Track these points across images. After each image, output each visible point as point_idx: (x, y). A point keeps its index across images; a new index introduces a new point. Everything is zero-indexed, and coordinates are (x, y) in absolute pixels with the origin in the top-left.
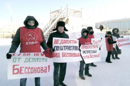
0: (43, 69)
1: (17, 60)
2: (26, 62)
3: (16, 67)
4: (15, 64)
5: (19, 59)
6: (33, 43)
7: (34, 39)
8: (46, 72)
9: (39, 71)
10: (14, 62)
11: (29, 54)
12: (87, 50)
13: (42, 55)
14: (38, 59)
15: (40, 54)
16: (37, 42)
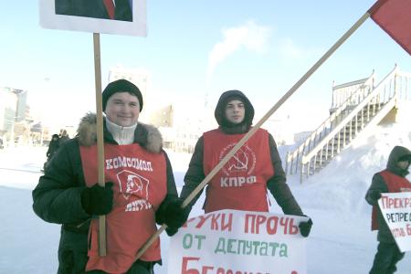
1: (196, 241)
4: (188, 253)
5: (201, 238)
6: (241, 181)
7: (245, 166)
10: (186, 247)
11: (229, 225)
12: (398, 210)
13: (272, 232)
14: (256, 244)
15: (263, 227)
16: (254, 179)
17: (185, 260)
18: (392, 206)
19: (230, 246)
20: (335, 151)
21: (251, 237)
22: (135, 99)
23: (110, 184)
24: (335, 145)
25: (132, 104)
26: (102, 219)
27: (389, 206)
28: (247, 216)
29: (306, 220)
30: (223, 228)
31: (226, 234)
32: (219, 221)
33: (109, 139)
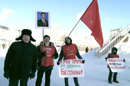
0: (78, 72)
1: (63, 66)
2: (68, 68)
3: (63, 70)
4: (62, 68)
5: (64, 65)
6: (71, 54)
7: (72, 52)
8: (80, 74)
9: (76, 73)
10: (61, 67)
11: (70, 62)
12: (113, 62)
13: (77, 63)
14: (75, 65)
15: (76, 62)
16: (73, 54)
17: (61, 70)
18: (111, 61)
19: (70, 66)
20: (109, 49)
21: (74, 64)
22: (48, 38)
23: (45, 52)
24: (109, 48)
25: (48, 39)
26: (44, 57)
27: (110, 61)
28: (73, 60)
29: (83, 60)
30: (68, 63)
31: (69, 64)
32: (68, 62)
33: (45, 45)
